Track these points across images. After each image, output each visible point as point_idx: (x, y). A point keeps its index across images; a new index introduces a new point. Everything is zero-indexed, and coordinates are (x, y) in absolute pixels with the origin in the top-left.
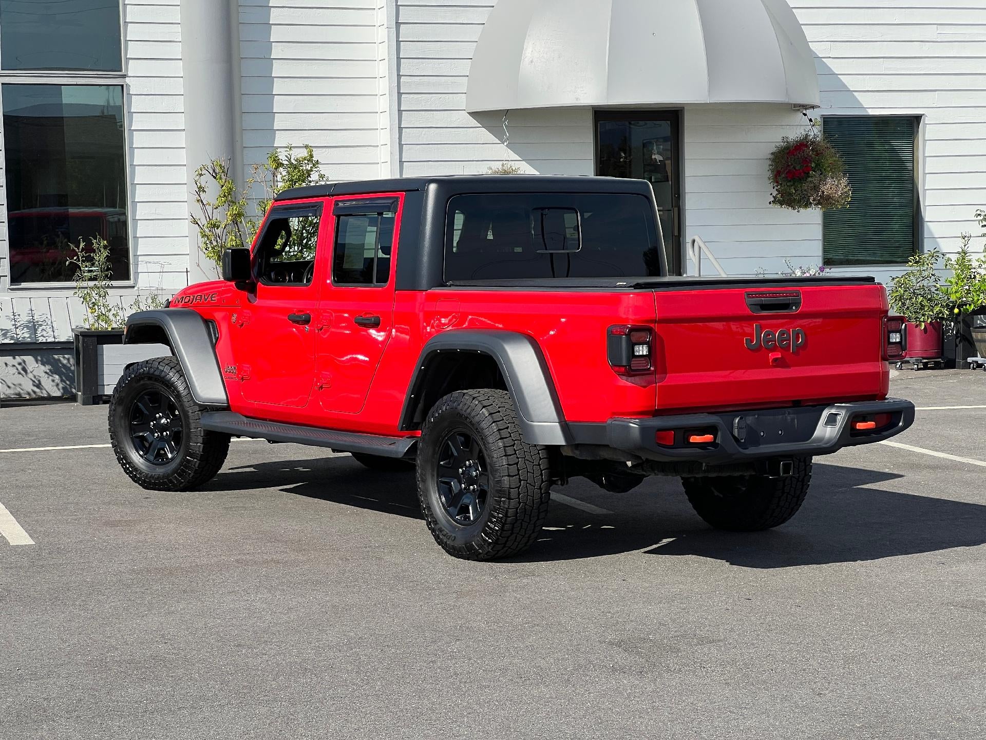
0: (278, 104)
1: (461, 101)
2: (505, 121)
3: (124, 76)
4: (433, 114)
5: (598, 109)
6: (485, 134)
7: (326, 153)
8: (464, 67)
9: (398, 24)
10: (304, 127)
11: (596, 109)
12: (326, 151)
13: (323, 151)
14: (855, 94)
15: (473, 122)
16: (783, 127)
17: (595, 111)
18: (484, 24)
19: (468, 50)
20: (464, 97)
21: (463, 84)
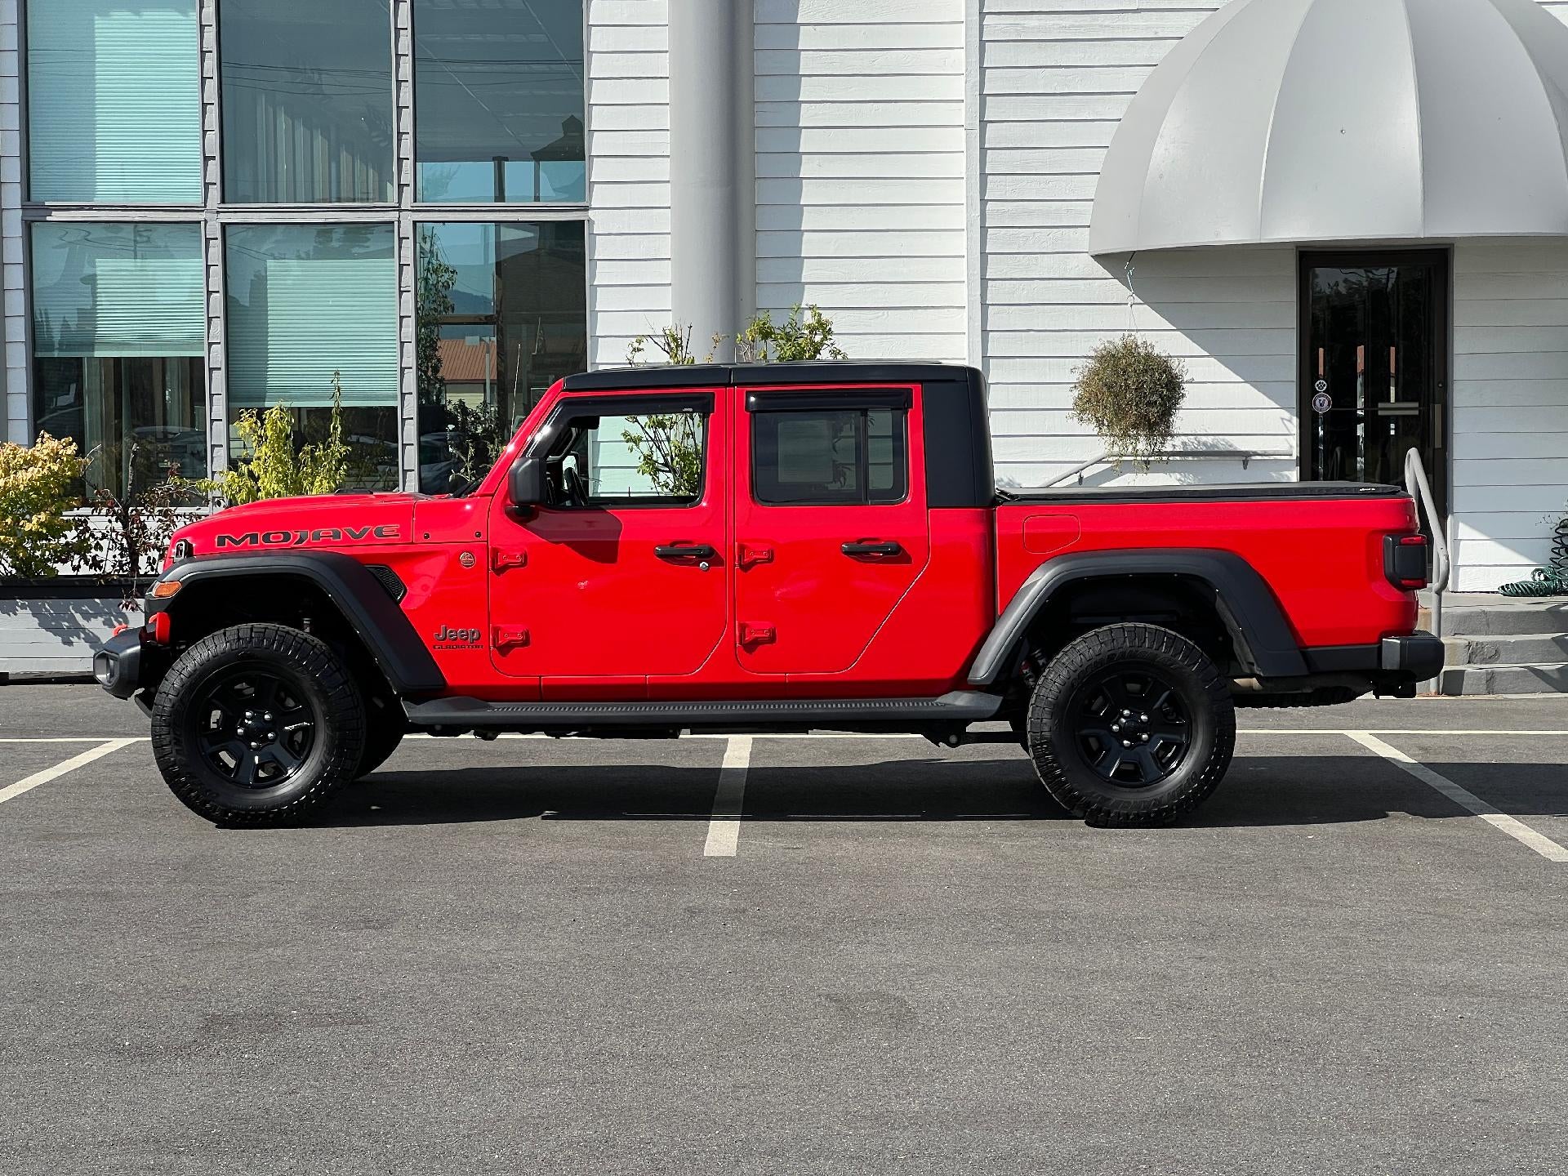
0: (810, 245)
1: (1082, 240)
2: (1128, 270)
3: (586, 209)
4: (1036, 259)
5: (1307, 248)
6: (1115, 289)
7: (884, 317)
8: (1089, 187)
9: (983, 123)
10: (850, 279)
11: (1302, 248)
12: (884, 315)
13: (880, 314)
15: (1099, 270)
17: (1300, 252)
18: (1120, 120)
19: (1096, 160)
20: (1088, 233)
21: (1085, 213)
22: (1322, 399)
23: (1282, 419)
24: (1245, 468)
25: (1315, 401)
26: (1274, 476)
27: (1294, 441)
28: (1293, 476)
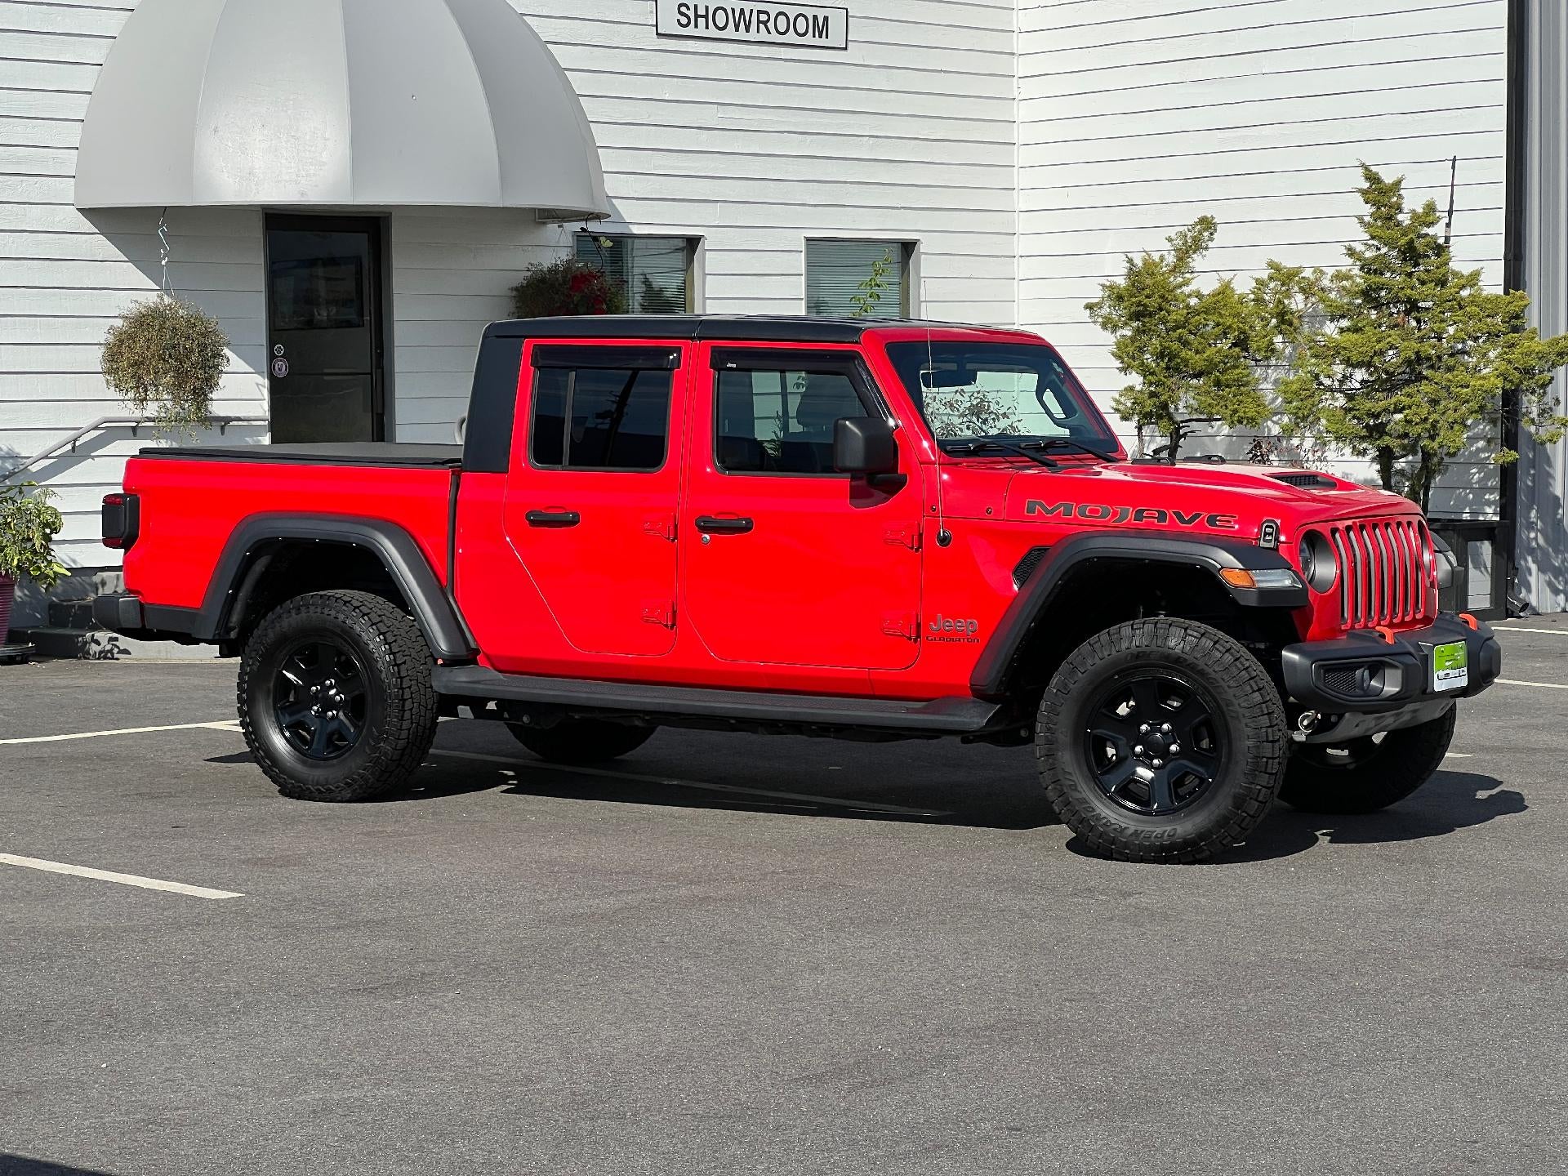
1: (66, 190)
5: (271, 212)
6: (102, 246)
8: (73, 134)
11: (267, 211)
14: (614, 200)
15: (87, 225)
16: (526, 248)
17: (266, 214)
18: (101, 65)
19: (78, 107)
20: (73, 183)
21: (69, 162)
22: (280, 363)
23: (257, 384)
24: (223, 433)
25: (274, 366)
26: (250, 441)
27: (266, 405)
28: (266, 440)
